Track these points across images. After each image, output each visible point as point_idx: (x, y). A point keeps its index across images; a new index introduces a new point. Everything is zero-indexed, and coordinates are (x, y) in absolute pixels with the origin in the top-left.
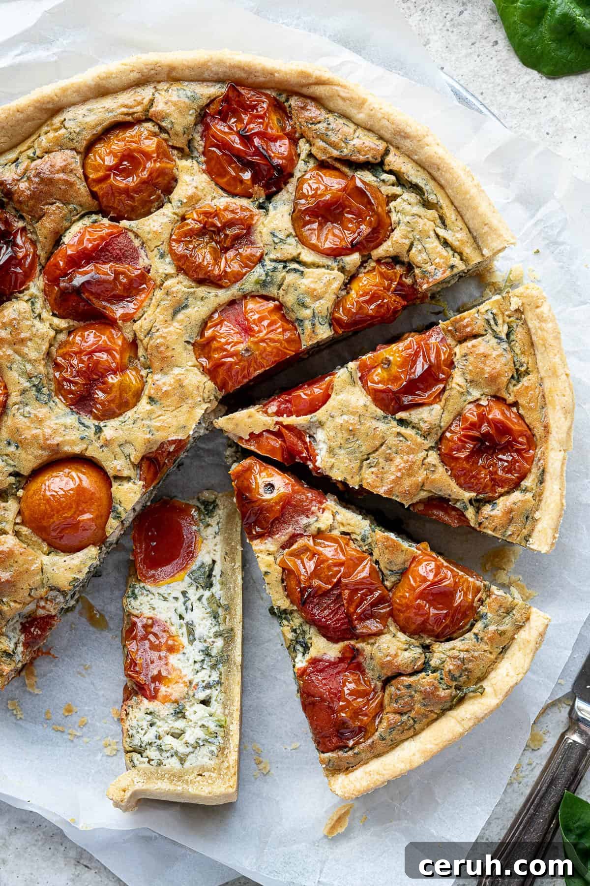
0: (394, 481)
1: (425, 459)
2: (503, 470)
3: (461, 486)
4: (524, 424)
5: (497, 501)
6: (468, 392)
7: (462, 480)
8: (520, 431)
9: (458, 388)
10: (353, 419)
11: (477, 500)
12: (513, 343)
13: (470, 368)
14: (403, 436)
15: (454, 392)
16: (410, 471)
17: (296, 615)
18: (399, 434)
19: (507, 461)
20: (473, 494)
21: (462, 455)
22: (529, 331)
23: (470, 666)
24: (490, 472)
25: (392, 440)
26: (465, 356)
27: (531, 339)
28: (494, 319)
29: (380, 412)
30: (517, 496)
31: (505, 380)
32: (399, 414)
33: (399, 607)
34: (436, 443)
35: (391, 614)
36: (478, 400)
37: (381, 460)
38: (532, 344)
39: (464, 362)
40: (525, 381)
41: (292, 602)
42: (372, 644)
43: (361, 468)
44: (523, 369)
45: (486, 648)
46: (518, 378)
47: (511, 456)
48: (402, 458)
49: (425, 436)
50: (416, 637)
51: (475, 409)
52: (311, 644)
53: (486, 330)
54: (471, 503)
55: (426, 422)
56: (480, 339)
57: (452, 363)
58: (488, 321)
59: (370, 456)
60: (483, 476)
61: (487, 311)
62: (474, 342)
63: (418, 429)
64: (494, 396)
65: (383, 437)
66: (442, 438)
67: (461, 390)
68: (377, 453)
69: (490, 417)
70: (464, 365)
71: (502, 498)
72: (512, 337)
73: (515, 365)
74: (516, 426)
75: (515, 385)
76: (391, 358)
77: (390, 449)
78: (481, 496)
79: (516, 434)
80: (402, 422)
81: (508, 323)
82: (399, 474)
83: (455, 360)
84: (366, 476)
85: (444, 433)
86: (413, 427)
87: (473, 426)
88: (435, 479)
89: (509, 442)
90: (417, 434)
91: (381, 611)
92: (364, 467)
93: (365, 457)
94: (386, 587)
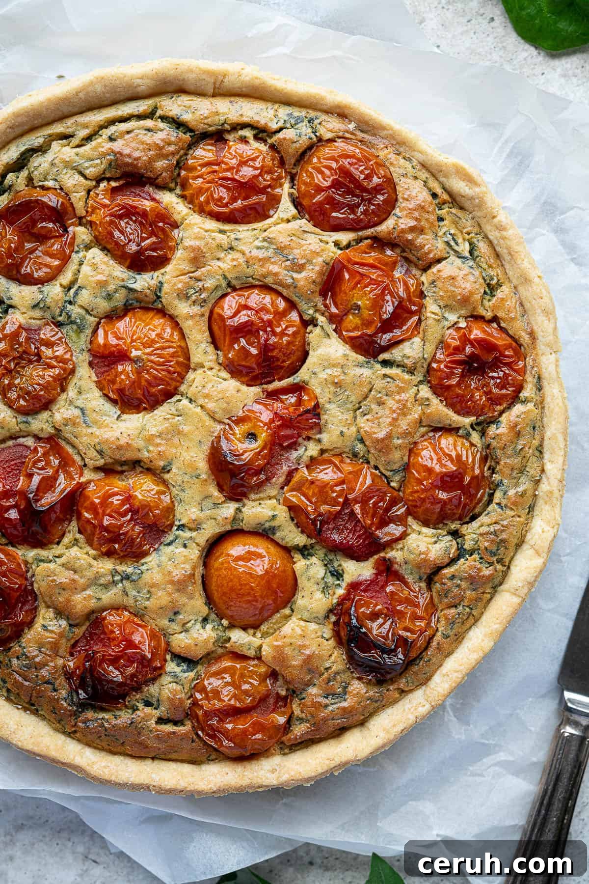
0: (390, 424)
1: (416, 394)
2: (497, 387)
3: (458, 413)
4: (508, 338)
5: (500, 419)
6: (444, 318)
7: (458, 407)
8: (505, 345)
9: (433, 316)
10: (336, 372)
11: (478, 424)
12: (478, 259)
13: (441, 293)
14: (390, 377)
15: (430, 322)
16: (404, 410)
17: (317, 547)
18: (385, 376)
19: (499, 378)
20: (473, 419)
21: (454, 381)
22: (491, 244)
23: (504, 536)
24: (485, 392)
25: (379, 384)
26: (433, 283)
27: (495, 250)
28: (453, 239)
29: (361, 358)
30: (518, 409)
31: (478, 297)
32: (381, 355)
33: (414, 503)
34: (424, 376)
35: (409, 512)
36: (455, 323)
37: (373, 406)
38: (498, 256)
39: (434, 289)
40: (499, 294)
41: (308, 537)
42: (402, 549)
43: (355, 418)
44: (494, 282)
45: (512, 513)
46: (491, 293)
47: (502, 371)
48: (394, 399)
49: (411, 372)
50: (441, 525)
51: (454, 333)
52: (343, 570)
53: (448, 253)
54: (474, 429)
55: (409, 357)
56: (444, 262)
57: (422, 292)
58: (448, 243)
59: (361, 404)
60: (478, 398)
61: (444, 233)
62: (439, 266)
63: (404, 367)
64: (472, 316)
65: (370, 383)
66: (429, 370)
67: (436, 317)
68: (368, 399)
69: (472, 337)
70: (434, 292)
71: (504, 415)
72: (476, 253)
73: (485, 281)
74: (499, 339)
75: (489, 300)
76: (359, 303)
77: (380, 392)
78: (482, 418)
79: (501, 349)
80: (386, 363)
81: (468, 240)
82: (395, 415)
83: (424, 289)
84: (363, 425)
85: (429, 365)
86: (398, 366)
87: (458, 350)
88: (431, 413)
89: (496, 358)
90: (403, 371)
91: (399, 513)
92: (358, 417)
93: (357, 406)
94: (393, 488)
